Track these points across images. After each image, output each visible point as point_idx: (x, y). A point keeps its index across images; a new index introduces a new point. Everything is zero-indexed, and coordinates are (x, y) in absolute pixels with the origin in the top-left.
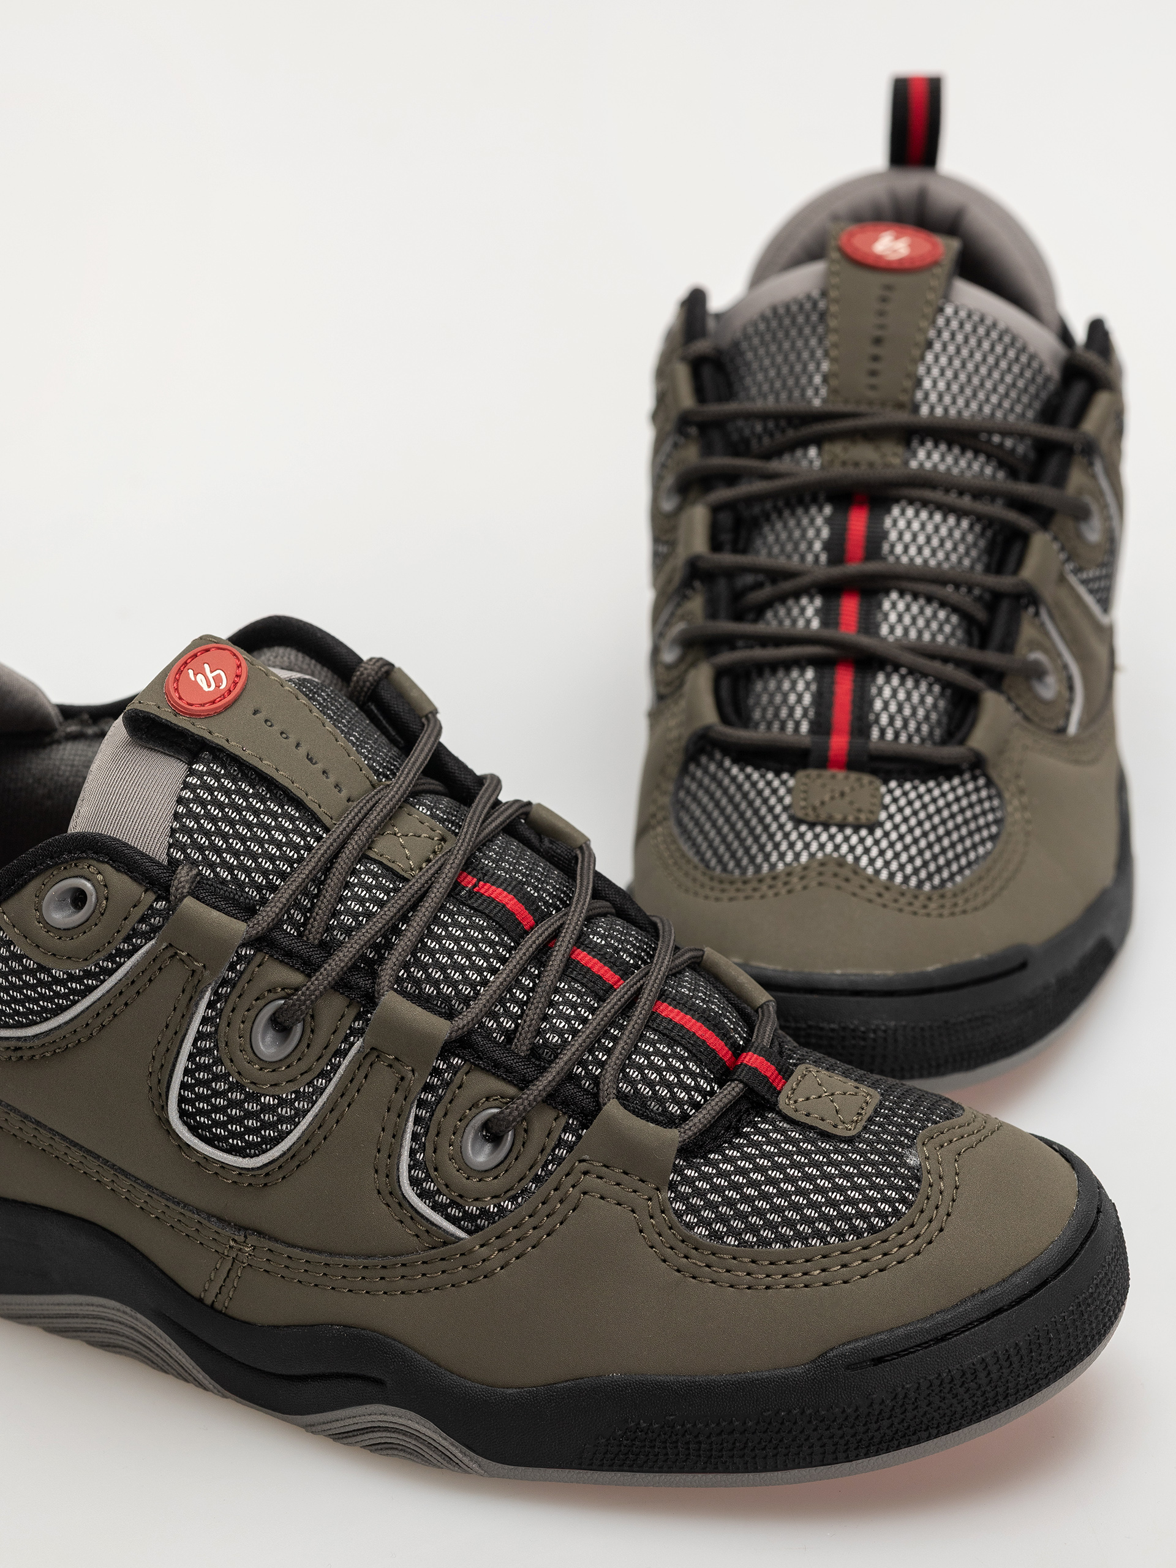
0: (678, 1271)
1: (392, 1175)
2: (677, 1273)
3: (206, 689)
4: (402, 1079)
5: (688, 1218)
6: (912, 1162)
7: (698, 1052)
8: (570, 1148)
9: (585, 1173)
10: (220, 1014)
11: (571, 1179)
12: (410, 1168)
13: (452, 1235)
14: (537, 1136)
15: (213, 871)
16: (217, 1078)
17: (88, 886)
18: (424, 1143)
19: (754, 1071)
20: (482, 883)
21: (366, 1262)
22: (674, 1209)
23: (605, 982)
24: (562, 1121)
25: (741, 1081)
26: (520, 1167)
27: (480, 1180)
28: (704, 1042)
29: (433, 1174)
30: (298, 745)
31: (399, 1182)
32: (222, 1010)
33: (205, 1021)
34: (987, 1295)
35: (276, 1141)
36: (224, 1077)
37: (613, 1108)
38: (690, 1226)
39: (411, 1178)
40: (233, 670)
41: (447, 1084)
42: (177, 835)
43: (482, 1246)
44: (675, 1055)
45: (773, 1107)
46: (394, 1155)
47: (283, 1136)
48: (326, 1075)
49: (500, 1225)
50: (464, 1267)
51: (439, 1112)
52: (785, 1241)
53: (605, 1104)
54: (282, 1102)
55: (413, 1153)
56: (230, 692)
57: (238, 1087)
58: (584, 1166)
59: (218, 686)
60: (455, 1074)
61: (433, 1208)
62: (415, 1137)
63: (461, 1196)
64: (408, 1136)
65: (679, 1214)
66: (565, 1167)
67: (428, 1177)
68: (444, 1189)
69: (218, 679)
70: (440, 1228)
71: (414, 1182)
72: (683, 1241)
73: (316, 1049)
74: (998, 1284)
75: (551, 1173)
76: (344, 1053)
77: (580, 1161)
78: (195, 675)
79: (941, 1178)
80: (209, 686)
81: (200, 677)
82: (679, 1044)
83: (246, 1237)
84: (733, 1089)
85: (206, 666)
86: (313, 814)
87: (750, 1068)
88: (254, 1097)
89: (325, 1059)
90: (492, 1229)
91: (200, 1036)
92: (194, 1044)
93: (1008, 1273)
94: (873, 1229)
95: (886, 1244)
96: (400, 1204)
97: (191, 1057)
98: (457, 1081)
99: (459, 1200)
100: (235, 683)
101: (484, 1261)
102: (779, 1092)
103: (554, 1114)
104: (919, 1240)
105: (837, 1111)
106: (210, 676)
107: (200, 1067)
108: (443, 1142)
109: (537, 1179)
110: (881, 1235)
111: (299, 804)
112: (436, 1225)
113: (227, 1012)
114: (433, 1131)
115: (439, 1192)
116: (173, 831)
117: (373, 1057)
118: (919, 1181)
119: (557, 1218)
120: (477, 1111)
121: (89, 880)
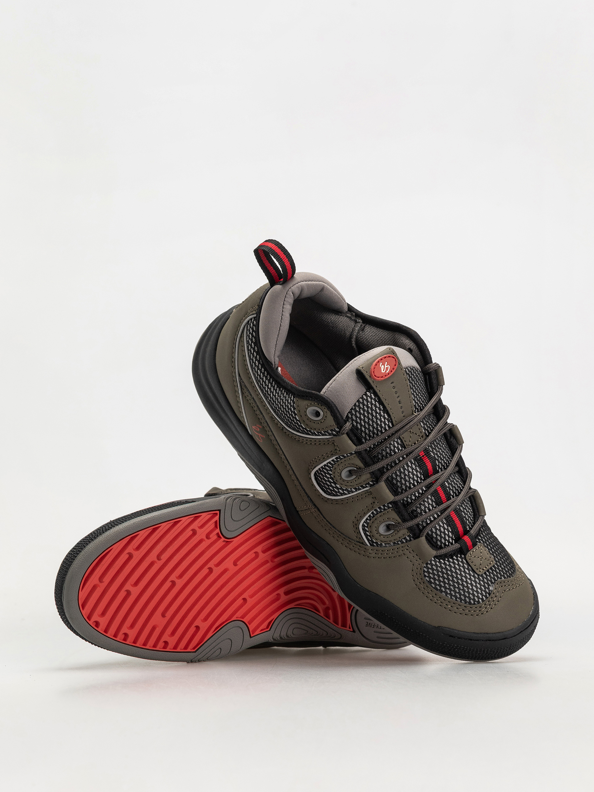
0: (416, 585)
1: (359, 521)
2: (415, 585)
3: (382, 371)
4: (374, 502)
5: (426, 574)
6: (491, 589)
7: (454, 531)
8: (407, 541)
9: (407, 549)
10: (337, 461)
11: (402, 549)
12: (364, 522)
13: (366, 543)
14: (401, 534)
15: (357, 424)
16: (328, 474)
17: (322, 413)
18: (371, 519)
19: (465, 543)
20: (425, 456)
21: (341, 534)
22: (424, 569)
23: (441, 500)
24: (409, 534)
25: (460, 545)
26: (392, 539)
27: (380, 536)
28: (457, 528)
29: (369, 526)
30: (398, 397)
31: (359, 524)
32: (338, 461)
33: (333, 460)
34: (488, 635)
35: (334, 495)
36: (330, 475)
37: (423, 539)
38: (425, 576)
39: (363, 524)
40: (393, 367)
41: (385, 509)
42: (353, 410)
43: (371, 550)
44: (448, 530)
45: (465, 555)
46: (361, 518)
47: (337, 495)
48: (356, 490)
49: (379, 548)
50: (364, 551)
51: (378, 515)
52: (446, 593)
53: (421, 537)
54: (341, 489)
55: (367, 519)
56: (388, 374)
57: (332, 479)
58: (408, 548)
59: (386, 371)
60: (388, 508)
61: (364, 534)
62: (370, 516)
63: (373, 536)
64: (368, 515)
65: (424, 571)
66: (403, 545)
67: (367, 527)
68: (369, 531)
69: (387, 368)
70: (364, 539)
71: (363, 525)
72: (421, 579)
73: (357, 483)
74: (492, 633)
75: (399, 544)
76: (364, 488)
77: (407, 546)
78: (382, 365)
79: (496, 596)
80: (383, 371)
81: (383, 366)
82: (450, 527)
83: (315, 508)
84: (457, 546)
85: (386, 362)
86: (391, 419)
87: (465, 542)
88: (335, 484)
89: (358, 486)
90: (376, 548)
91: (330, 463)
92: (327, 463)
93: (497, 632)
94: (470, 603)
95: (471, 609)
96: (357, 528)
97: (325, 465)
98: (388, 510)
99: (372, 536)
100: (391, 371)
101: (370, 553)
102: (469, 551)
103: (407, 531)
104: (480, 612)
105: (480, 564)
106: (386, 366)
107: (325, 469)
108: (376, 522)
109: (394, 543)
110: (471, 606)
111: (389, 415)
112: (363, 538)
113: (339, 463)
114: (375, 518)
115: (368, 531)
116: (352, 409)
117: (370, 493)
118: (489, 595)
119: (393, 555)
120: (388, 520)
121: (323, 412)
